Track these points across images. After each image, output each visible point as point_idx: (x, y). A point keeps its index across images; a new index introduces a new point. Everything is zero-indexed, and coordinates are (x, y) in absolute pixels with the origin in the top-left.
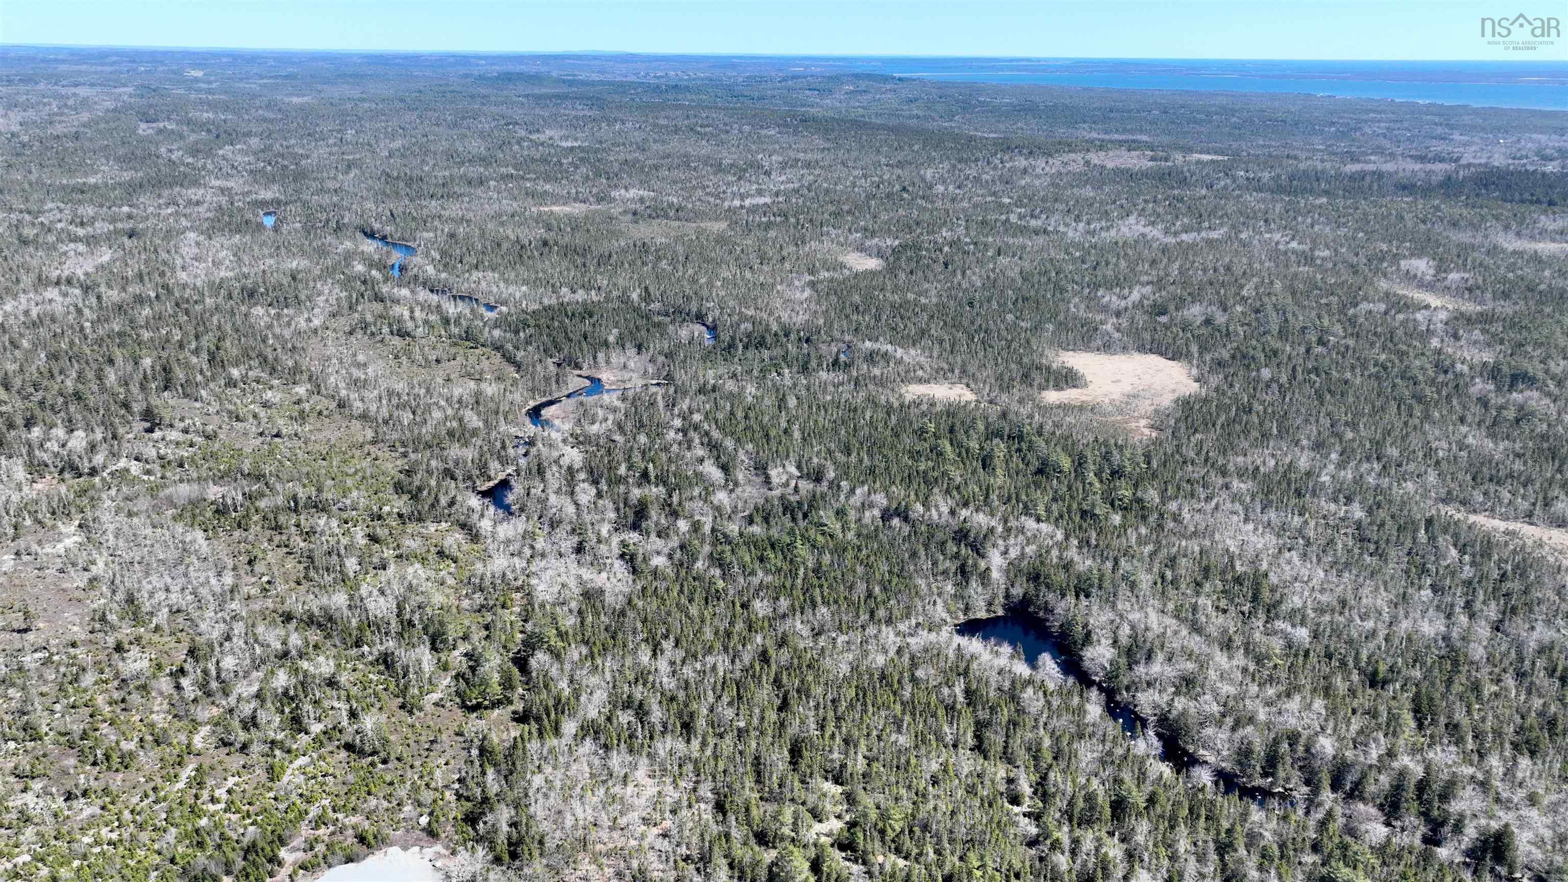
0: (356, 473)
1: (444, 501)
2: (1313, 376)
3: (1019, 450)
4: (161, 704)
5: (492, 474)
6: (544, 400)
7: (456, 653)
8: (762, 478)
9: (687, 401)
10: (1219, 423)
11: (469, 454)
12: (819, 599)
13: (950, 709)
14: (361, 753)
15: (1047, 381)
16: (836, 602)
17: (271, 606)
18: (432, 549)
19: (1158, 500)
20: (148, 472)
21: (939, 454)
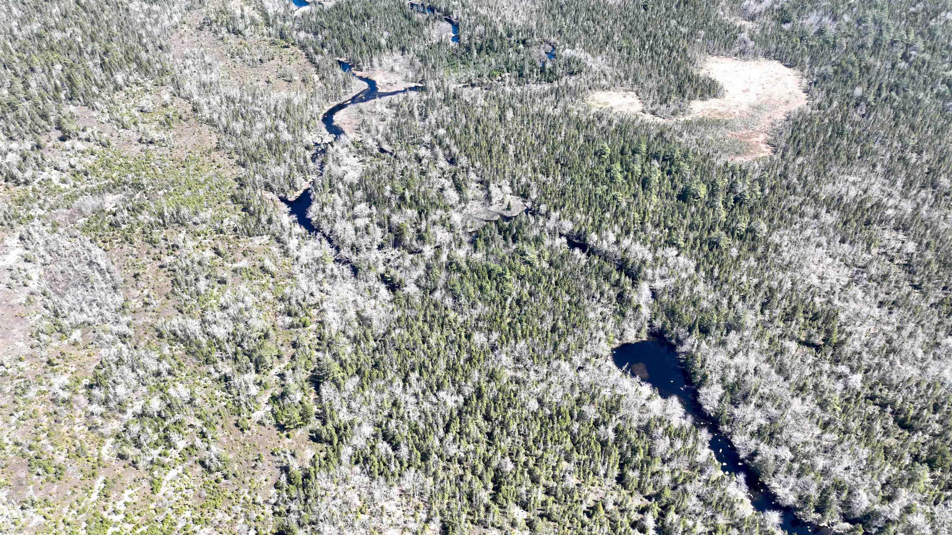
0: (205, 182)
1: (264, 219)
2: (893, 94)
3: (669, 173)
4: (80, 416)
5: (298, 186)
6: (335, 103)
7: (273, 372)
8: (486, 192)
9: (435, 112)
10: (818, 145)
11: (282, 170)
12: (519, 332)
13: (604, 444)
14: (210, 471)
15: (695, 91)
16: (531, 335)
17: (150, 321)
18: (257, 263)
19: (766, 230)
20: (64, 181)
21: (612, 179)
